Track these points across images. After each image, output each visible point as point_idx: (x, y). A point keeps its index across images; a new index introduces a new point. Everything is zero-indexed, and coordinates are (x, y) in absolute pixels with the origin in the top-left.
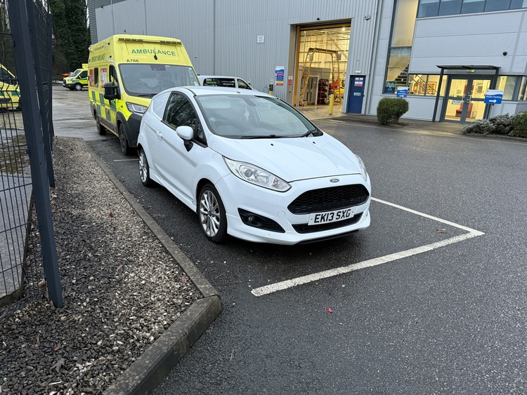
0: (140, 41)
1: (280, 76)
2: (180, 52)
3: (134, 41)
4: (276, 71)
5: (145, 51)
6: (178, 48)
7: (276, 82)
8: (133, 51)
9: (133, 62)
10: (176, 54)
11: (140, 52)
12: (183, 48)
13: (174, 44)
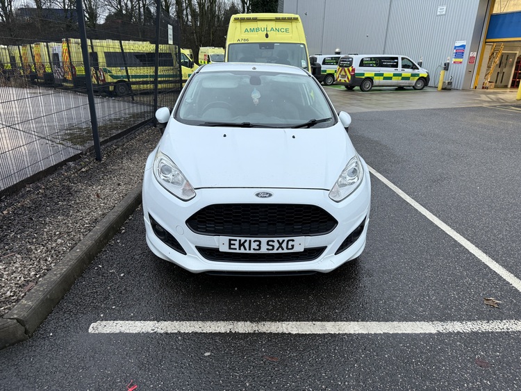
0: (255, 20)
1: (459, 52)
2: (295, 29)
3: (249, 20)
4: (456, 47)
5: (257, 30)
6: (294, 24)
7: (454, 60)
8: (246, 30)
9: (243, 42)
10: (290, 31)
11: (252, 30)
12: (300, 25)
13: (290, 20)
